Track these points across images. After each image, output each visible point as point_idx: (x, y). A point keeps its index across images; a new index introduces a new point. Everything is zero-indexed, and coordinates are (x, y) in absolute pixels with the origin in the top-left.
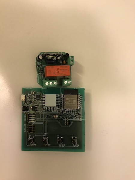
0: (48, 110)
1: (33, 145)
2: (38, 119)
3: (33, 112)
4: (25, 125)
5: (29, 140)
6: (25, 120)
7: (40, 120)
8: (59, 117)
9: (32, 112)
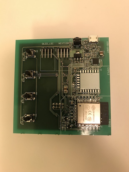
0: (74, 78)
1: (23, 57)
2: (61, 63)
3: (72, 55)
4: (52, 44)
5: (31, 50)
6: (60, 43)
7: (60, 66)
8: (64, 94)
9: (72, 53)
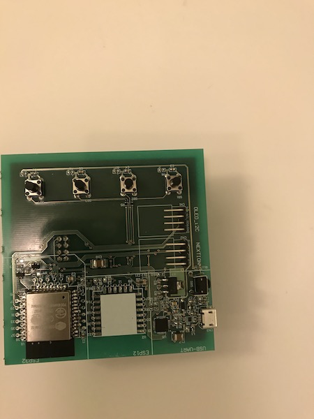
0: (125, 280)
1: (167, 168)
2: (156, 250)
3: (173, 273)
4: (197, 228)
5: (181, 185)
6: (198, 246)
7: (149, 247)
8: (88, 261)
9: (177, 272)
